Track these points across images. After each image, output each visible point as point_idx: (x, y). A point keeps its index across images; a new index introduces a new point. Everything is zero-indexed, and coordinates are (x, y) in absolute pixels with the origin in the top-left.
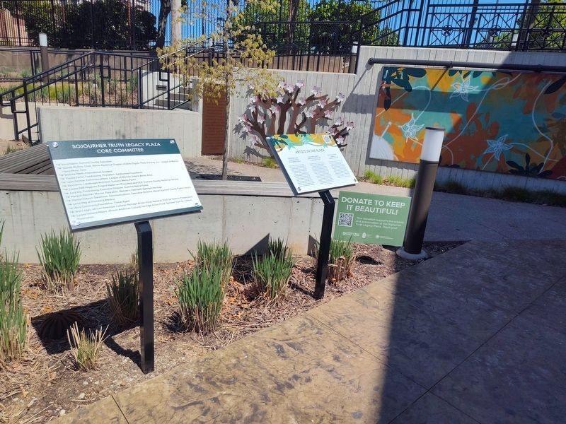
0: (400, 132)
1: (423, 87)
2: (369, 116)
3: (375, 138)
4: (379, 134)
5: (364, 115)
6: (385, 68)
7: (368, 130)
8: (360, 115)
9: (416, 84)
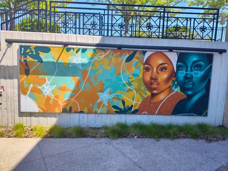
0: (40, 92)
1: (51, 60)
2: (16, 81)
3: (23, 97)
4: (25, 94)
5: (12, 80)
6: (21, 47)
7: (16, 91)
8: (8, 80)
9: (45, 57)
